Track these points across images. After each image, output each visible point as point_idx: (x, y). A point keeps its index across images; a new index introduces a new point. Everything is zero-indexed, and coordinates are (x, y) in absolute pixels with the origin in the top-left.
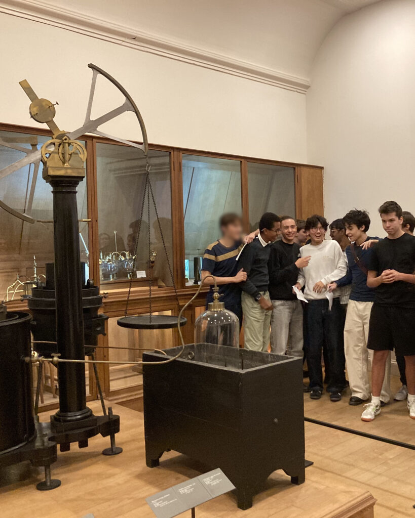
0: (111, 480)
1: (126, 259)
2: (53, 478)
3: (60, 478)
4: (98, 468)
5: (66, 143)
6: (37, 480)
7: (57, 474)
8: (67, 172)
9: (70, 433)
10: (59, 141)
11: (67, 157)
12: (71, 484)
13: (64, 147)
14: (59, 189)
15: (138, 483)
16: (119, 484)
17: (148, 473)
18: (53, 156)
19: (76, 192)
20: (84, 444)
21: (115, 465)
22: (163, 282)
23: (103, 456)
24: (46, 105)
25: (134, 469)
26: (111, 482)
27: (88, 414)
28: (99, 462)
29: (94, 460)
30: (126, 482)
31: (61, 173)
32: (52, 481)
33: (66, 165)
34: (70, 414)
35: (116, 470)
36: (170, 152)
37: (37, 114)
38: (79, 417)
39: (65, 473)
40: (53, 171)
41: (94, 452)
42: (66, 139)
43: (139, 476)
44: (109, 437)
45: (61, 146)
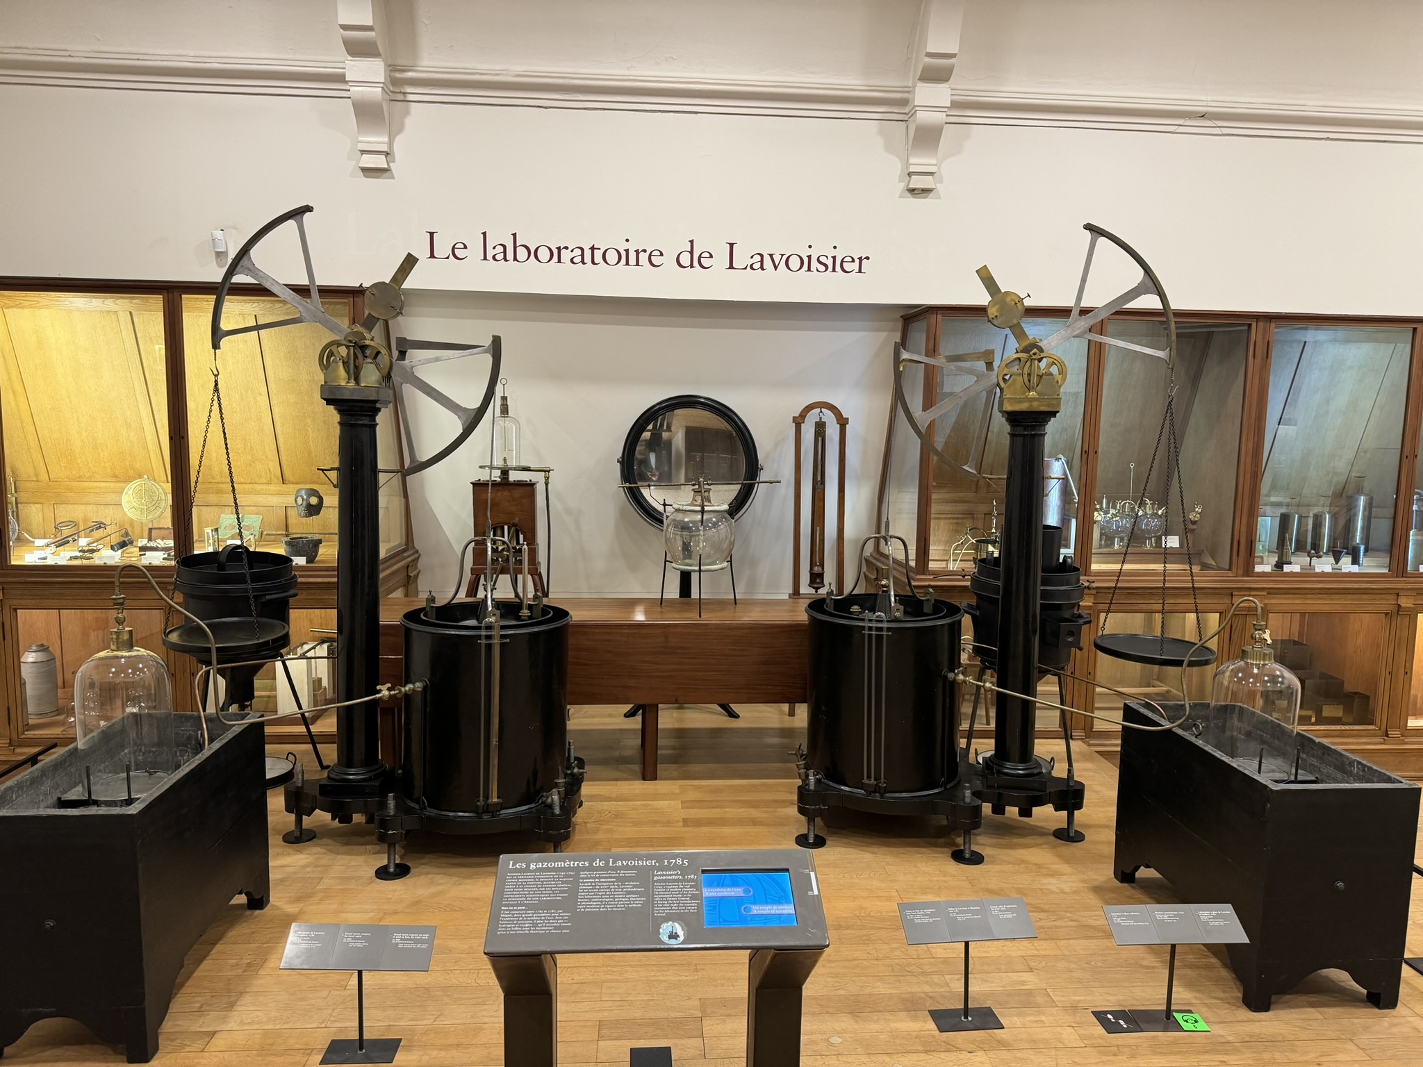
0: (1053, 880)
1: (1146, 514)
2: (974, 848)
3: (985, 852)
4: (1041, 855)
5: (1035, 359)
6: (955, 844)
7: (982, 843)
8: (1031, 406)
9: (1006, 792)
10: (1024, 355)
11: (1035, 380)
12: (997, 867)
13: (1031, 365)
14: (1020, 431)
15: (1093, 900)
16: (1063, 892)
17: (1113, 890)
18: (1014, 380)
19: (1044, 435)
20: (1026, 812)
21: (1068, 860)
22: (1213, 558)
23: (1052, 838)
24: (1012, 300)
25: (1092, 875)
26: (1052, 884)
27: (1036, 771)
28: (1044, 846)
29: (1039, 840)
30: (1074, 892)
31: (1024, 407)
32: (974, 853)
33: (1031, 394)
34: (1008, 764)
35: (1066, 868)
36: (1250, 325)
37: (996, 316)
38: (1021, 772)
39: (993, 846)
40: (1011, 405)
41: (1042, 827)
42: (1035, 354)
43: (1097, 890)
44: (1065, 813)
45: (1028, 363)
